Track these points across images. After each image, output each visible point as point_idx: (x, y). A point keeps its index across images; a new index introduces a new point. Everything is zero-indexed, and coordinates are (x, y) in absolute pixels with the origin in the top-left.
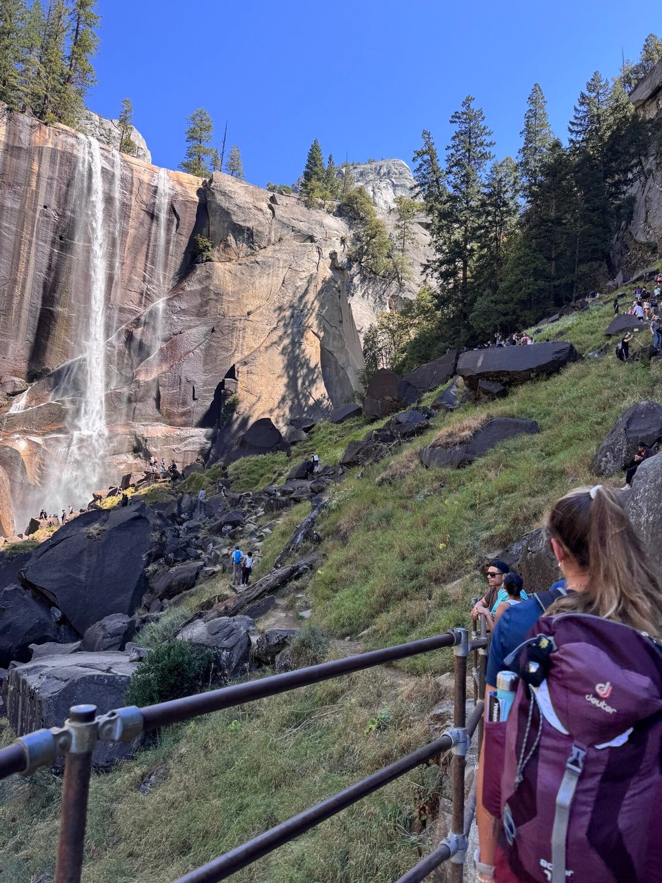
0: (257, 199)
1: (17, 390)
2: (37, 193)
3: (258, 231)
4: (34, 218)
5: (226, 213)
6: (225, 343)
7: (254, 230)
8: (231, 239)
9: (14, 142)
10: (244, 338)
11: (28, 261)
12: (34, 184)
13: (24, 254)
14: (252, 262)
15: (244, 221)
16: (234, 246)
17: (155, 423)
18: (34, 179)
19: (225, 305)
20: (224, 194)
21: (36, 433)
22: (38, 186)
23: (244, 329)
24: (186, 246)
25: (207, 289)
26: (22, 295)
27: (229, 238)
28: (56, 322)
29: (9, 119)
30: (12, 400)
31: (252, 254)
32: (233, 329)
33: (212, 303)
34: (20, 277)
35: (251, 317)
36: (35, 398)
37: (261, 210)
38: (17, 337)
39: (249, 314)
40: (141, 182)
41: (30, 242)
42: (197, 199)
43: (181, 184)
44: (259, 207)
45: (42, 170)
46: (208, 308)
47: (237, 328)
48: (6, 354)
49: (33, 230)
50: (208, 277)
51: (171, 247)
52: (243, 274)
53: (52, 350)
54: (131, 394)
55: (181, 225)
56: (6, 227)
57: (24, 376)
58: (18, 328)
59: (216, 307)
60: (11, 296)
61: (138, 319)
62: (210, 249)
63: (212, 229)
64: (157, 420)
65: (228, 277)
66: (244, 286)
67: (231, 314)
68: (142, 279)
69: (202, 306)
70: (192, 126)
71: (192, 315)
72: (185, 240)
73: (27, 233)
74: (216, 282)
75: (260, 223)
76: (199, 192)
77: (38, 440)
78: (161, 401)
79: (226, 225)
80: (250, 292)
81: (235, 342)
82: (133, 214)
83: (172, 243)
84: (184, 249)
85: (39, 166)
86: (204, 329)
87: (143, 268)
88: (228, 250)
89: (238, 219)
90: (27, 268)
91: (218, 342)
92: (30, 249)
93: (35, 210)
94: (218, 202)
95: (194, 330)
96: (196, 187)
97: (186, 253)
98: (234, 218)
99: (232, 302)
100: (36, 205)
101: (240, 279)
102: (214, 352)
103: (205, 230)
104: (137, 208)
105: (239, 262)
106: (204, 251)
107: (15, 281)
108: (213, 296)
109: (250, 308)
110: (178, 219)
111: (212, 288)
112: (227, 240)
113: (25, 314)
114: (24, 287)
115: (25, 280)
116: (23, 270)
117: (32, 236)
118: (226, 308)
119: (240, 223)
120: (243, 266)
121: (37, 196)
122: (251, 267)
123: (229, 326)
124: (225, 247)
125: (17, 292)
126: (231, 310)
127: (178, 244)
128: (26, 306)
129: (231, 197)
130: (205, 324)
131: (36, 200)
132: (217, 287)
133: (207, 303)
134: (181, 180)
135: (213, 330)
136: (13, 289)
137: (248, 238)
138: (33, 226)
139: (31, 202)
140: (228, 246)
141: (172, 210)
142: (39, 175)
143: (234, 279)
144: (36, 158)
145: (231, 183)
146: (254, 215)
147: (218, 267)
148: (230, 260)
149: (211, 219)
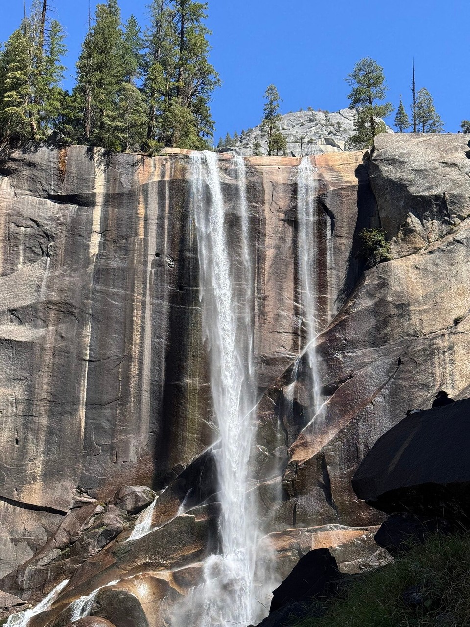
0: (446, 152)
1: (140, 504)
2: (146, 241)
3: (452, 196)
4: (145, 272)
5: (400, 187)
6: (422, 378)
7: (447, 197)
8: (413, 220)
9: (114, 189)
10: (452, 362)
11: (143, 329)
12: (141, 231)
13: (137, 320)
14: (450, 244)
15: (429, 188)
16: (418, 228)
17: (328, 526)
18: (141, 224)
19: (415, 320)
20: (392, 161)
21: (162, 565)
22: (146, 233)
23: (450, 348)
24: (349, 249)
25: (383, 302)
26: (140, 374)
27: (409, 220)
28: (186, 399)
29: (107, 165)
30: (135, 519)
31: (450, 232)
32: (431, 353)
33: (394, 321)
34: (135, 351)
35: (460, 327)
36: (163, 512)
37: (454, 165)
38: (138, 430)
39: (457, 322)
40: (274, 185)
41: (144, 303)
42: (355, 181)
43: (331, 169)
44: (451, 161)
45: (149, 212)
46: (388, 330)
47: (438, 349)
48: (127, 456)
49: (145, 288)
50: (383, 284)
51: (328, 258)
52: (437, 265)
53: (184, 439)
54: (287, 485)
55: (338, 224)
56: (113, 294)
57: (150, 482)
58: (139, 418)
59: (400, 325)
60: (127, 378)
61: (289, 371)
62: (383, 243)
63: (383, 214)
64: (330, 519)
65: (414, 276)
66: (441, 283)
67: (426, 330)
68: (293, 312)
69: (378, 328)
70: (356, 86)
71: (366, 347)
72: (346, 243)
73: (138, 294)
74: (396, 288)
75: (455, 184)
76: (359, 172)
77: (165, 575)
78: (333, 488)
79: (402, 203)
80: (455, 289)
81: (438, 372)
82: (269, 230)
83: (328, 253)
84: (347, 254)
85: (146, 208)
86: (384, 363)
87: (292, 297)
88: (411, 237)
89: (419, 189)
90: (142, 338)
91: (410, 378)
92: (144, 312)
93: (145, 263)
94: (385, 175)
95: (369, 369)
96: (354, 165)
97: (350, 260)
98: (412, 189)
99: (425, 311)
100: (146, 255)
101: (434, 273)
102: (405, 395)
103: (374, 220)
104: (274, 220)
105: (430, 249)
106: (375, 249)
107: (130, 358)
108: (393, 311)
109: (457, 313)
110: (333, 217)
111: (390, 299)
112: (407, 224)
113: (146, 397)
114: (141, 363)
115: (141, 353)
116: (138, 341)
117: (145, 295)
118: (417, 322)
119: (422, 194)
120: (437, 253)
121: (146, 246)
122: (450, 251)
123: (424, 350)
124: (405, 234)
125: (134, 371)
126: (425, 324)
127: (337, 251)
128: (146, 386)
129: (404, 163)
130: (387, 355)
131: (146, 250)
132: (398, 295)
133: (385, 323)
134: (331, 163)
135: (400, 362)
136: (128, 369)
137: (440, 211)
138: (145, 284)
139: (140, 255)
140: (409, 231)
141: (321, 208)
142: (146, 219)
143: (425, 276)
144: (141, 199)
145: (402, 144)
146: (444, 175)
147: (396, 267)
148: (416, 250)
149: (380, 202)
